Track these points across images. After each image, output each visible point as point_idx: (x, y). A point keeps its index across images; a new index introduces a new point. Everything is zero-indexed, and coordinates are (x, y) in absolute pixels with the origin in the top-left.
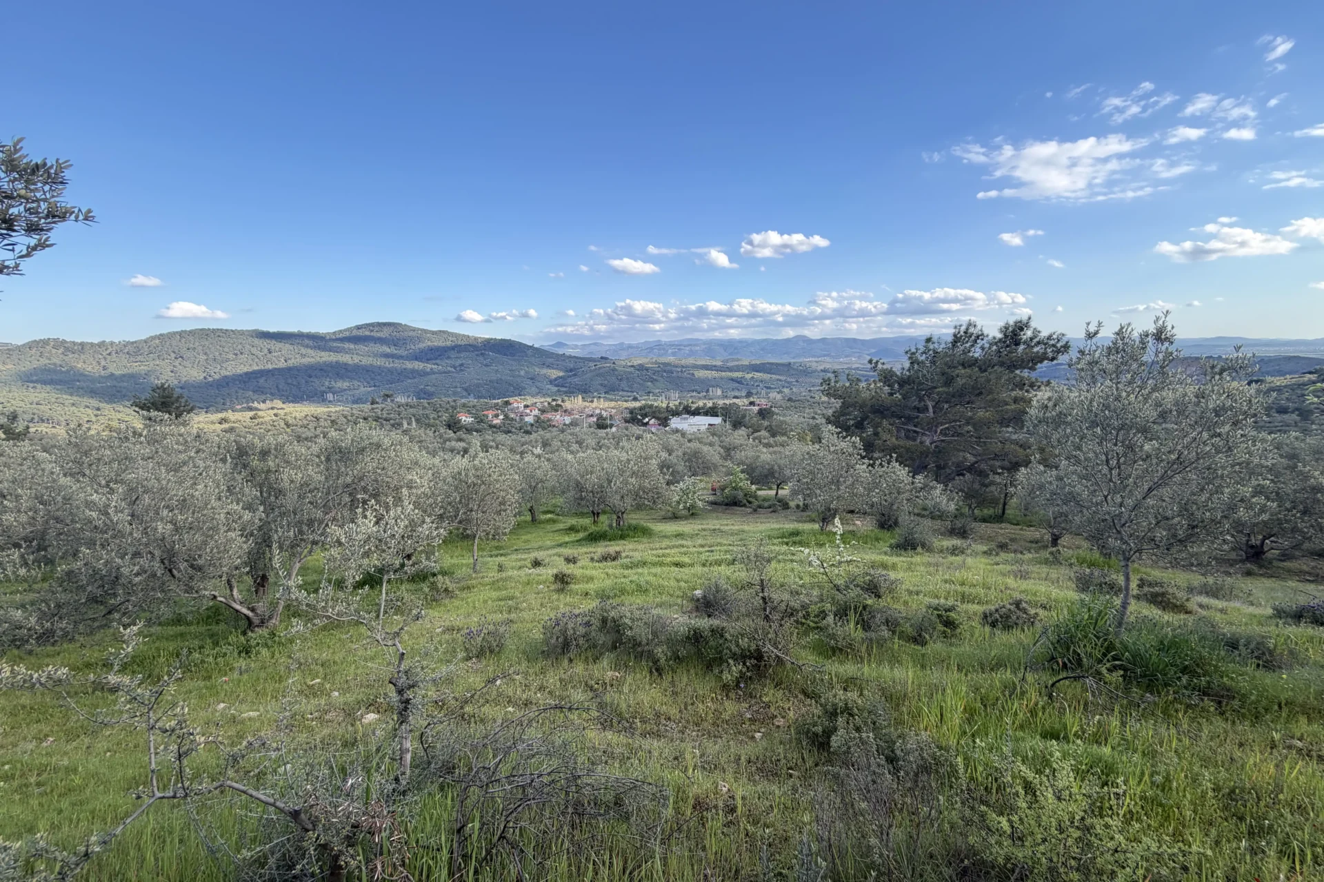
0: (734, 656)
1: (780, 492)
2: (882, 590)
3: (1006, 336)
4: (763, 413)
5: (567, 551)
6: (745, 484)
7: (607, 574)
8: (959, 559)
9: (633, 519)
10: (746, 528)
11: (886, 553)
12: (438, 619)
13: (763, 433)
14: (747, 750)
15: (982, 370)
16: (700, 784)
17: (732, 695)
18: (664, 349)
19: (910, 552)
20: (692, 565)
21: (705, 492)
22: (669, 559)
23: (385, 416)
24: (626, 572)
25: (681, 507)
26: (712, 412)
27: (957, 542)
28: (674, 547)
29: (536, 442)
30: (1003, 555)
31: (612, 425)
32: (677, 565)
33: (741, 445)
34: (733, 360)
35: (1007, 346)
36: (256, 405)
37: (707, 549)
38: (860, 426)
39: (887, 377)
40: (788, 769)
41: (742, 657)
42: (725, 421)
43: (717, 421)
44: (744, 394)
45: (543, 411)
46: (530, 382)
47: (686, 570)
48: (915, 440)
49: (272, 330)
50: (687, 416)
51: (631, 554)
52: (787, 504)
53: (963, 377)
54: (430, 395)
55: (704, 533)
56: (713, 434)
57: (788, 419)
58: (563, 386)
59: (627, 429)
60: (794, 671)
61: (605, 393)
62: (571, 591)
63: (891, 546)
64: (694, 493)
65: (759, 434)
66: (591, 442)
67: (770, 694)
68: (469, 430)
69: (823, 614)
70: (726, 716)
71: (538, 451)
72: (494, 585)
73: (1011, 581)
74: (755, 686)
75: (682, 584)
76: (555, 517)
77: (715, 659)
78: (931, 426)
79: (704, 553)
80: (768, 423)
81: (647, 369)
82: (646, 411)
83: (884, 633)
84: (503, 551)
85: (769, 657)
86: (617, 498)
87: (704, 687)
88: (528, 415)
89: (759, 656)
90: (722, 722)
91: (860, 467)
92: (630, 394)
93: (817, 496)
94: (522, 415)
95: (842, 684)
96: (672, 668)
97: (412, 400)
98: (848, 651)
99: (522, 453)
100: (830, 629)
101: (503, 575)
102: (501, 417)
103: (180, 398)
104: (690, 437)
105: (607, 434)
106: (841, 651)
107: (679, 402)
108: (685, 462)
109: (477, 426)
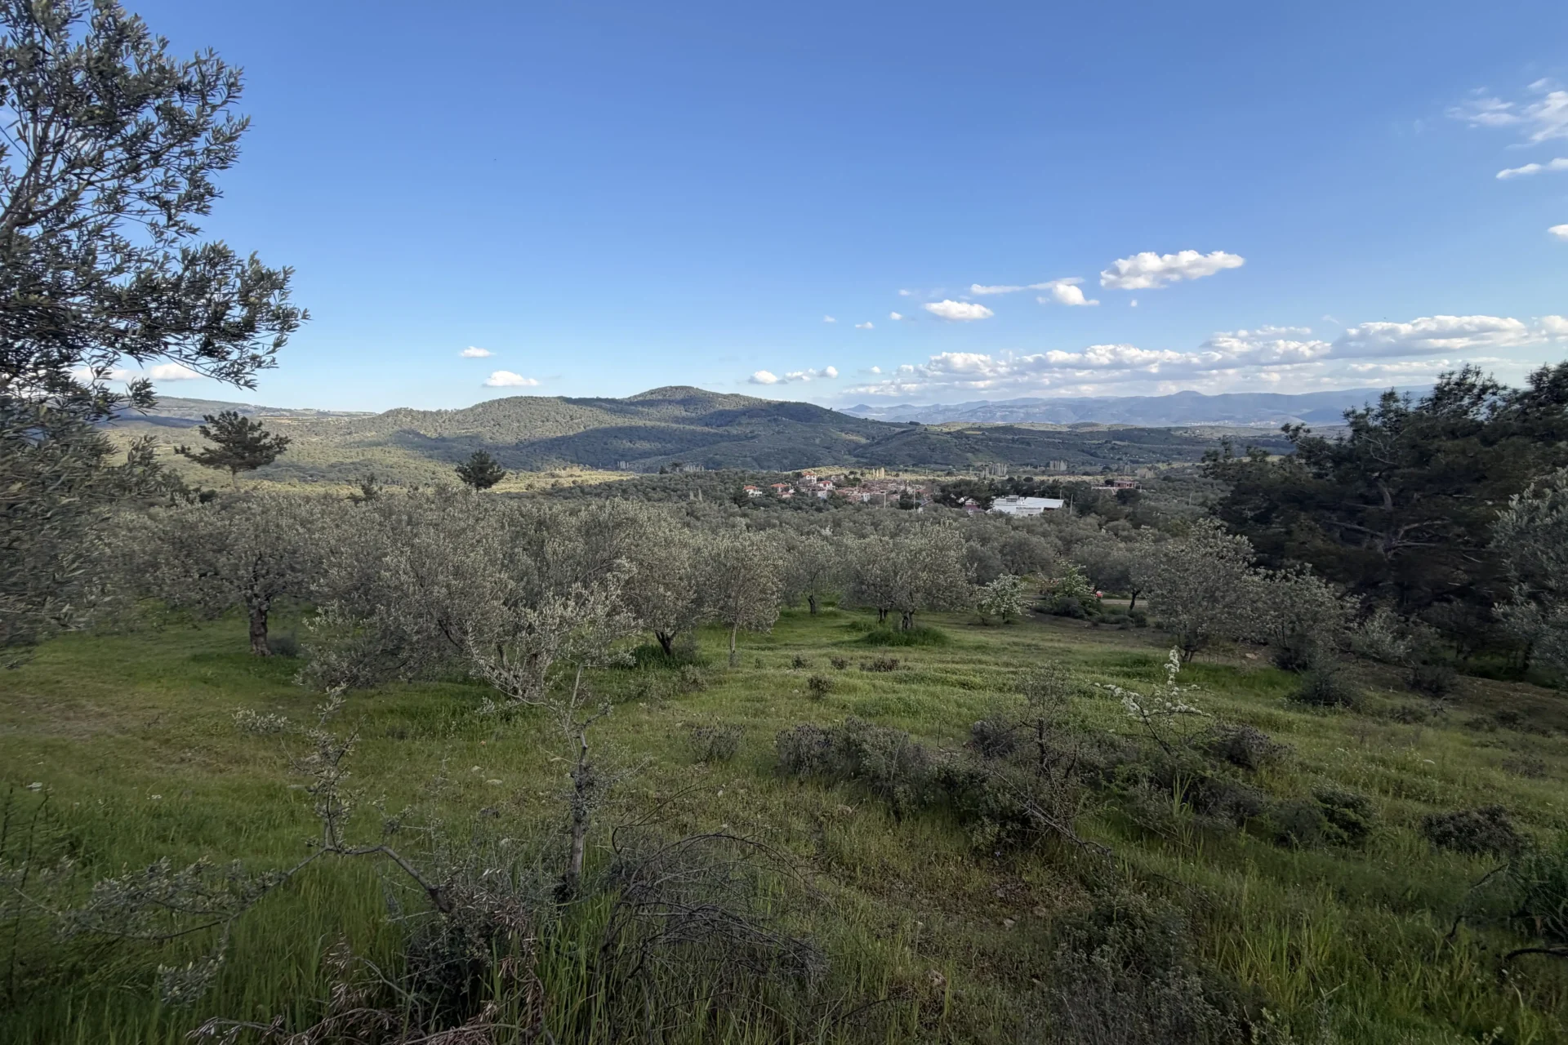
0: (991, 815)
1: (1137, 603)
2: (1254, 760)
3: (1539, 389)
4: (1124, 496)
5: (841, 653)
6: (1084, 589)
7: (874, 686)
8: (1410, 729)
9: (924, 621)
10: (1075, 647)
11: (1280, 706)
12: (685, 712)
13: (1122, 522)
14: (991, 939)
15: (1487, 442)
16: (904, 963)
17: (983, 862)
18: (990, 412)
19: (1321, 709)
20: (983, 688)
21: (1031, 595)
22: (956, 677)
23: (672, 486)
24: (897, 686)
25: (993, 612)
26: (1050, 492)
27: (1414, 702)
28: (963, 662)
29: (827, 521)
30: (1505, 733)
31: (918, 505)
32: (963, 685)
33: (1087, 537)
35: (1541, 404)
36: (557, 472)
37: (1012, 669)
38: (1263, 518)
39: (1313, 450)
40: (1033, 976)
41: (1003, 817)
42: (1068, 505)
43: (1057, 504)
44: (1100, 468)
45: (838, 485)
46: (825, 452)
47: (975, 694)
48: (1358, 543)
49: (574, 396)
50: (1017, 497)
51: (911, 664)
52: (1144, 620)
53: (1447, 453)
54: (718, 465)
55: (1016, 648)
56: (1050, 521)
57: (1161, 505)
58: (863, 457)
59: (936, 511)
60: (1072, 850)
61: (913, 466)
62: (827, 701)
63: (1291, 696)
64: (1012, 595)
65: (1115, 523)
66: (890, 524)
67: (1034, 872)
68: (756, 505)
69: (1133, 779)
70: (969, 888)
71: (827, 532)
72: (747, 683)
73: (1498, 776)
74: (1018, 857)
75: (964, 711)
76: (838, 610)
77: (969, 813)
78: (1389, 523)
79: (1005, 673)
80: (1131, 509)
81: (967, 437)
82: (962, 489)
83: (1224, 820)
84: (771, 645)
85: (1040, 823)
86: (905, 594)
87: (948, 847)
88: (821, 489)
89: (1025, 821)
90: (964, 895)
91: (1250, 579)
92: (944, 467)
93: (1177, 614)
94: (815, 490)
95: (1139, 880)
96: (914, 814)
97: (700, 470)
98: (1164, 836)
99: (808, 533)
100: (1139, 801)
101: (758, 672)
102: (792, 491)
103: (494, 463)
104: (1017, 523)
105: (910, 515)
106: (1152, 834)
107: (1007, 477)
108: (1005, 555)
109: (765, 501)
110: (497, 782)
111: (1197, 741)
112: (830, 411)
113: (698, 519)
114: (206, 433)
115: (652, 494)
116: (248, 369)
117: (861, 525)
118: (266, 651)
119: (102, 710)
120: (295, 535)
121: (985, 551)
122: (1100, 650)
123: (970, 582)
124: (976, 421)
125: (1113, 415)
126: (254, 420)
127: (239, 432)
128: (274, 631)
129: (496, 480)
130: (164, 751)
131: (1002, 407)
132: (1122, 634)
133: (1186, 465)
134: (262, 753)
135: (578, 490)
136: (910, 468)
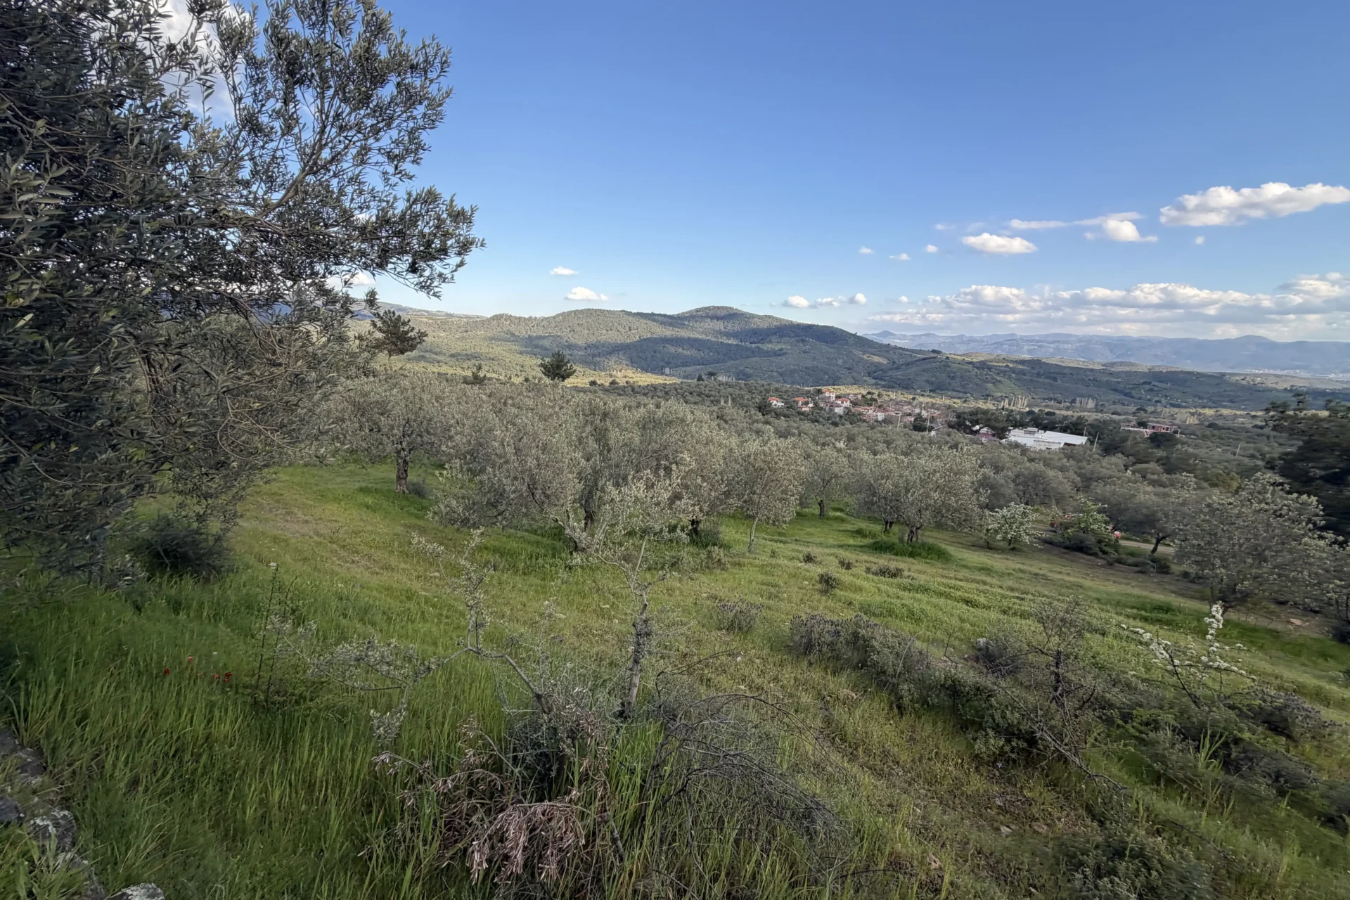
0: (997, 729)
1: (1161, 549)
4: (1158, 440)
5: (848, 555)
6: (1100, 526)
7: (879, 590)
9: (930, 537)
10: (1087, 583)
12: (707, 586)
13: (1152, 465)
14: (987, 839)
16: (905, 843)
17: (983, 770)
18: (1017, 345)
20: (987, 607)
21: (1040, 526)
22: (959, 593)
23: (707, 392)
24: (901, 593)
25: (999, 537)
26: (1074, 428)
28: (973, 581)
29: (841, 435)
31: (931, 429)
32: (967, 602)
33: (1110, 477)
34: (1122, 364)
37: (1017, 594)
41: (1009, 733)
42: (1092, 443)
43: (1080, 440)
44: (1132, 409)
45: (855, 404)
46: (846, 372)
47: (979, 612)
50: (1036, 429)
51: (915, 575)
52: (1168, 567)
55: (1021, 575)
56: (1069, 457)
57: (1202, 452)
58: (881, 380)
59: (949, 435)
60: (1080, 778)
61: (931, 391)
62: (835, 595)
64: (1022, 524)
65: (1144, 466)
66: (902, 443)
67: (1035, 789)
68: (777, 415)
69: (1155, 724)
70: (969, 790)
71: (841, 445)
72: (763, 569)
74: (1020, 774)
75: (967, 626)
76: (846, 516)
77: (973, 722)
79: (1011, 598)
80: (1165, 454)
81: (989, 368)
82: (978, 417)
83: (1263, 787)
84: (782, 538)
85: (1046, 747)
86: (914, 510)
87: (950, 748)
88: (838, 406)
89: (1032, 740)
90: (962, 794)
91: (1313, 542)
92: (961, 395)
93: (1213, 567)
94: (832, 406)
95: (1154, 823)
96: (916, 712)
97: (733, 380)
98: (1185, 786)
99: (824, 445)
100: (1161, 747)
101: (774, 561)
102: (811, 405)
103: (568, 362)
104: (1033, 455)
105: (923, 437)
106: (1170, 782)
107: (1027, 409)
108: (1017, 485)
109: (786, 411)
110: (563, 616)
111: (1236, 701)
112: (855, 336)
113: (726, 422)
114: (374, 325)
115: (689, 397)
116: (436, 284)
117: (874, 441)
118: (406, 491)
119: (307, 518)
120: (431, 409)
121: (1000, 478)
122: (1114, 590)
123: (981, 507)
124: (1001, 353)
125: (1156, 356)
126: (405, 317)
127: (395, 326)
128: (412, 477)
129: (568, 376)
130: (342, 553)
131: (1030, 340)
132: (1141, 577)
133: (1238, 413)
134: (403, 565)
135: (630, 389)
136: (928, 393)
